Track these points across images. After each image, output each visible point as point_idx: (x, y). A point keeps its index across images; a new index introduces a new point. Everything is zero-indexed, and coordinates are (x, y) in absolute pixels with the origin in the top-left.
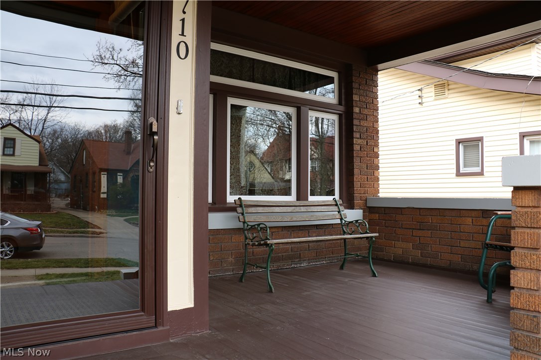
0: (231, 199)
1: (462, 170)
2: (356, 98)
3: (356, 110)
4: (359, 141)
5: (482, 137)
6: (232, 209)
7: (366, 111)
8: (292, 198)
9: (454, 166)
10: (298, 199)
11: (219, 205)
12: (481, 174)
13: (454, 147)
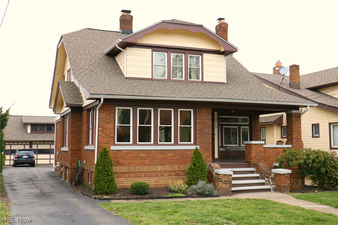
0: (224, 145)
1: (315, 135)
2: (253, 123)
3: (253, 125)
4: (254, 132)
5: (319, 124)
6: (224, 147)
7: (256, 125)
8: (237, 145)
9: (311, 134)
10: (239, 145)
11: (222, 146)
12: (319, 137)
13: (311, 127)
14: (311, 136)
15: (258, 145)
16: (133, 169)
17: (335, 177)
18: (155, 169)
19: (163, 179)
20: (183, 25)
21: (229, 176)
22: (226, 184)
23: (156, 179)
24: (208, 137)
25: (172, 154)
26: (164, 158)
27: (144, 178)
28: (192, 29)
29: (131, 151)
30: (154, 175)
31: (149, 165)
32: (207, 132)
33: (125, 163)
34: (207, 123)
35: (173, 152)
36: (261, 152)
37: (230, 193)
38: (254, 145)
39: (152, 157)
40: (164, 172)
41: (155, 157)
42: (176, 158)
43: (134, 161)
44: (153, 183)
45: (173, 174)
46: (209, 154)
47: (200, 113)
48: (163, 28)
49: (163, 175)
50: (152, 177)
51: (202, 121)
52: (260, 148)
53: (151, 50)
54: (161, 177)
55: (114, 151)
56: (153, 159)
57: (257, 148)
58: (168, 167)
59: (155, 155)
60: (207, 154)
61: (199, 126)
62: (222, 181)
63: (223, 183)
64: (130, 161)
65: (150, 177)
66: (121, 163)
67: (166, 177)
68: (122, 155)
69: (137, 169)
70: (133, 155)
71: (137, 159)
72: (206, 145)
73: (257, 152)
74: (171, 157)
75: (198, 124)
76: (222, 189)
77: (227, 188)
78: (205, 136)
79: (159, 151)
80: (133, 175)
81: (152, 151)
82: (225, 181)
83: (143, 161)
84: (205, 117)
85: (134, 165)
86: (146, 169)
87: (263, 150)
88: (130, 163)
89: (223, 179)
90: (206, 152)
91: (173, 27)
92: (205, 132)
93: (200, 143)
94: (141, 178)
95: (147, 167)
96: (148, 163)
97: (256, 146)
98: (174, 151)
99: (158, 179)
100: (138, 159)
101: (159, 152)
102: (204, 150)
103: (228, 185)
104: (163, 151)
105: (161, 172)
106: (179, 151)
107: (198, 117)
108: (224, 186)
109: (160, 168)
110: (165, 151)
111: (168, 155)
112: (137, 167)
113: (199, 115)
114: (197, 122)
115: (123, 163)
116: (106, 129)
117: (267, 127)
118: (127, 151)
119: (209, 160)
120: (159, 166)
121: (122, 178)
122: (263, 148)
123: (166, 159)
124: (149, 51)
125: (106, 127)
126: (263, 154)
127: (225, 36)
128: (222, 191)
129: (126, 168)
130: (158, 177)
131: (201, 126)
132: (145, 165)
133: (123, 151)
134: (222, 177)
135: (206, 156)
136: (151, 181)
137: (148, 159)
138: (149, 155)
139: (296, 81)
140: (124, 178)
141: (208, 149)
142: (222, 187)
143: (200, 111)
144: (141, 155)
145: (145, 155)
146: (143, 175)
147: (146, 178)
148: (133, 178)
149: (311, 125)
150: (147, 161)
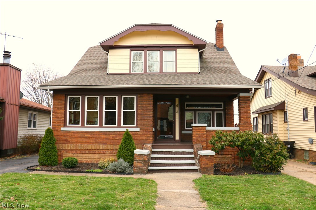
1: (305, 119)
5: (307, 108)
12: (308, 121)
13: (302, 111)
14: (303, 119)
15: (200, 127)
16: (79, 147)
17: (268, 160)
18: (98, 147)
19: (105, 156)
20: (154, 26)
21: (143, 156)
22: (141, 163)
23: (99, 156)
24: (148, 121)
25: (114, 135)
26: (106, 138)
27: (89, 154)
28: (162, 29)
29: (78, 132)
30: (97, 153)
31: (93, 144)
32: (148, 115)
33: (73, 142)
34: (148, 107)
35: (115, 134)
36: (203, 134)
37: (143, 172)
38: (195, 127)
39: (96, 137)
40: (107, 150)
41: (98, 137)
42: (117, 139)
43: (80, 140)
44: (96, 159)
45: (114, 153)
46: (149, 136)
47: (141, 99)
48: (136, 30)
49: (105, 153)
50: (95, 154)
51: (143, 105)
52: (201, 131)
53: (129, 50)
54: (104, 155)
55: (64, 132)
56: (96, 138)
57: (198, 130)
58: (110, 146)
59: (98, 135)
60: (147, 136)
61: (140, 110)
62: (137, 160)
63: (137, 162)
64: (77, 140)
65: (94, 154)
66: (69, 142)
67: (108, 155)
68: (70, 135)
69: (83, 146)
70: (79, 135)
71: (82, 138)
72: (147, 127)
73: (198, 134)
74: (113, 137)
75: (139, 109)
76: (136, 168)
77: (142, 167)
78: (145, 119)
79: (102, 132)
80: (79, 152)
81: (95, 132)
82: (139, 160)
83: (88, 140)
84: (146, 102)
85: (80, 143)
86: (90, 147)
87: (205, 132)
88: (76, 142)
89: (138, 159)
90: (147, 134)
91: (145, 29)
92: (145, 115)
93: (141, 125)
94: (86, 154)
95: (91, 145)
96: (92, 142)
97: (197, 129)
98: (115, 132)
99: (101, 156)
100: (84, 138)
101: (102, 134)
102: (144, 132)
103: (143, 165)
104: (105, 132)
105: (104, 150)
106: (120, 132)
107: (139, 102)
108: (138, 165)
109: (102, 147)
110: (107, 132)
111: (110, 135)
112: (82, 145)
113: (140, 101)
114: (138, 107)
115: (71, 142)
116: (58, 114)
117: (273, 113)
118: (74, 132)
119: (150, 140)
120: (102, 145)
121: (70, 154)
122: (205, 131)
123: (109, 139)
124: (128, 51)
125: (58, 112)
126: (205, 136)
127: (220, 34)
128: (136, 169)
129: (73, 146)
130: (101, 155)
131: (142, 110)
132: (89, 143)
133: (71, 132)
134: (136, 156)
135: (147, 137)
136: (95, 158)
137: (92, 138)
138: (93, 135)
139: (293, 69)
140: (72, 154)
141: (149, 131)
142: (136, 166)
143: (141, 97)
144: (86, 135)
145: (89, 135)
146: (87, 152)
147: (91, 154)
148: (79, 154)
149: (302, 109)
150: (92, 140)
